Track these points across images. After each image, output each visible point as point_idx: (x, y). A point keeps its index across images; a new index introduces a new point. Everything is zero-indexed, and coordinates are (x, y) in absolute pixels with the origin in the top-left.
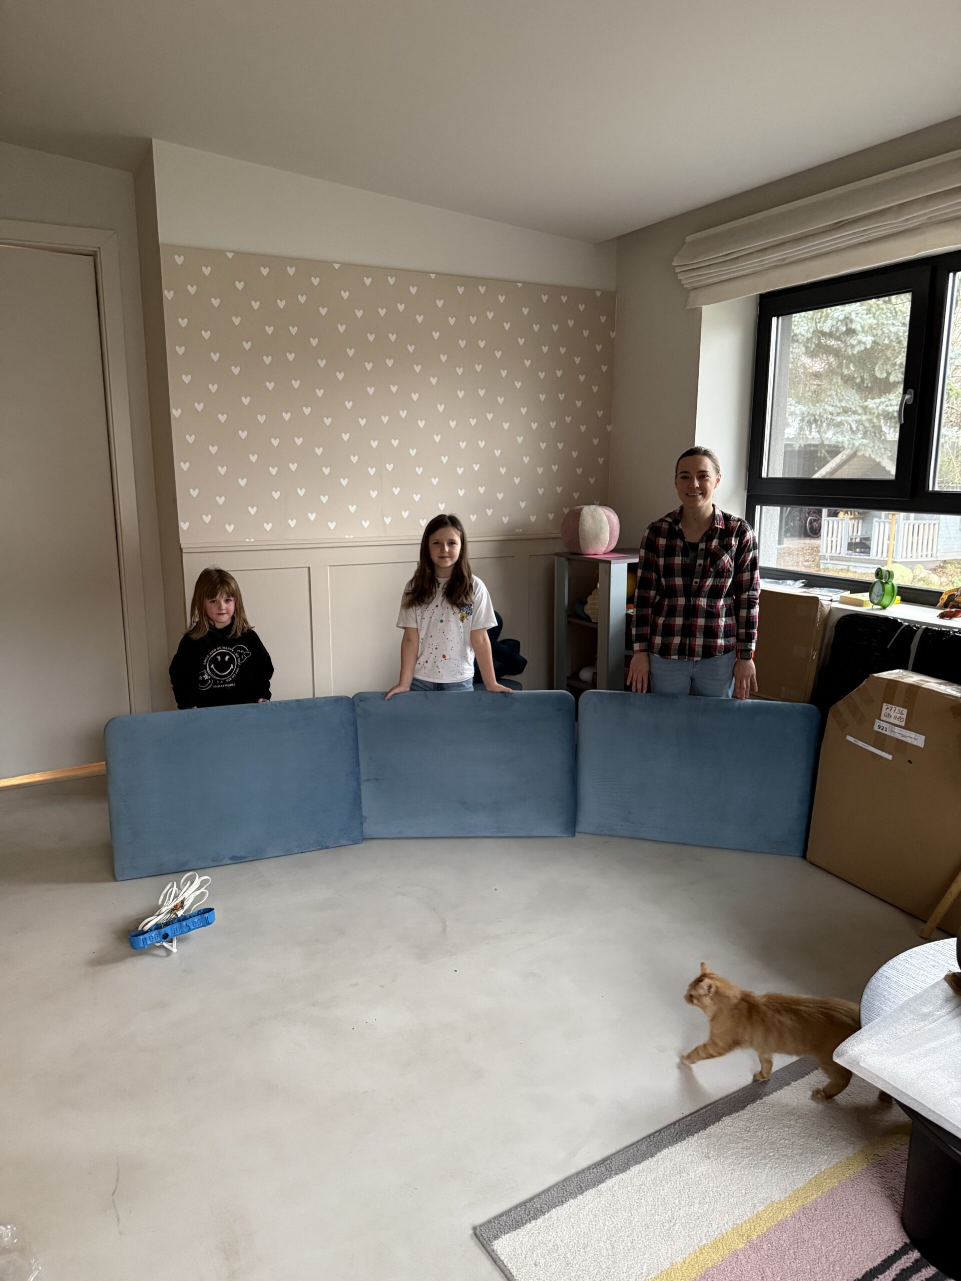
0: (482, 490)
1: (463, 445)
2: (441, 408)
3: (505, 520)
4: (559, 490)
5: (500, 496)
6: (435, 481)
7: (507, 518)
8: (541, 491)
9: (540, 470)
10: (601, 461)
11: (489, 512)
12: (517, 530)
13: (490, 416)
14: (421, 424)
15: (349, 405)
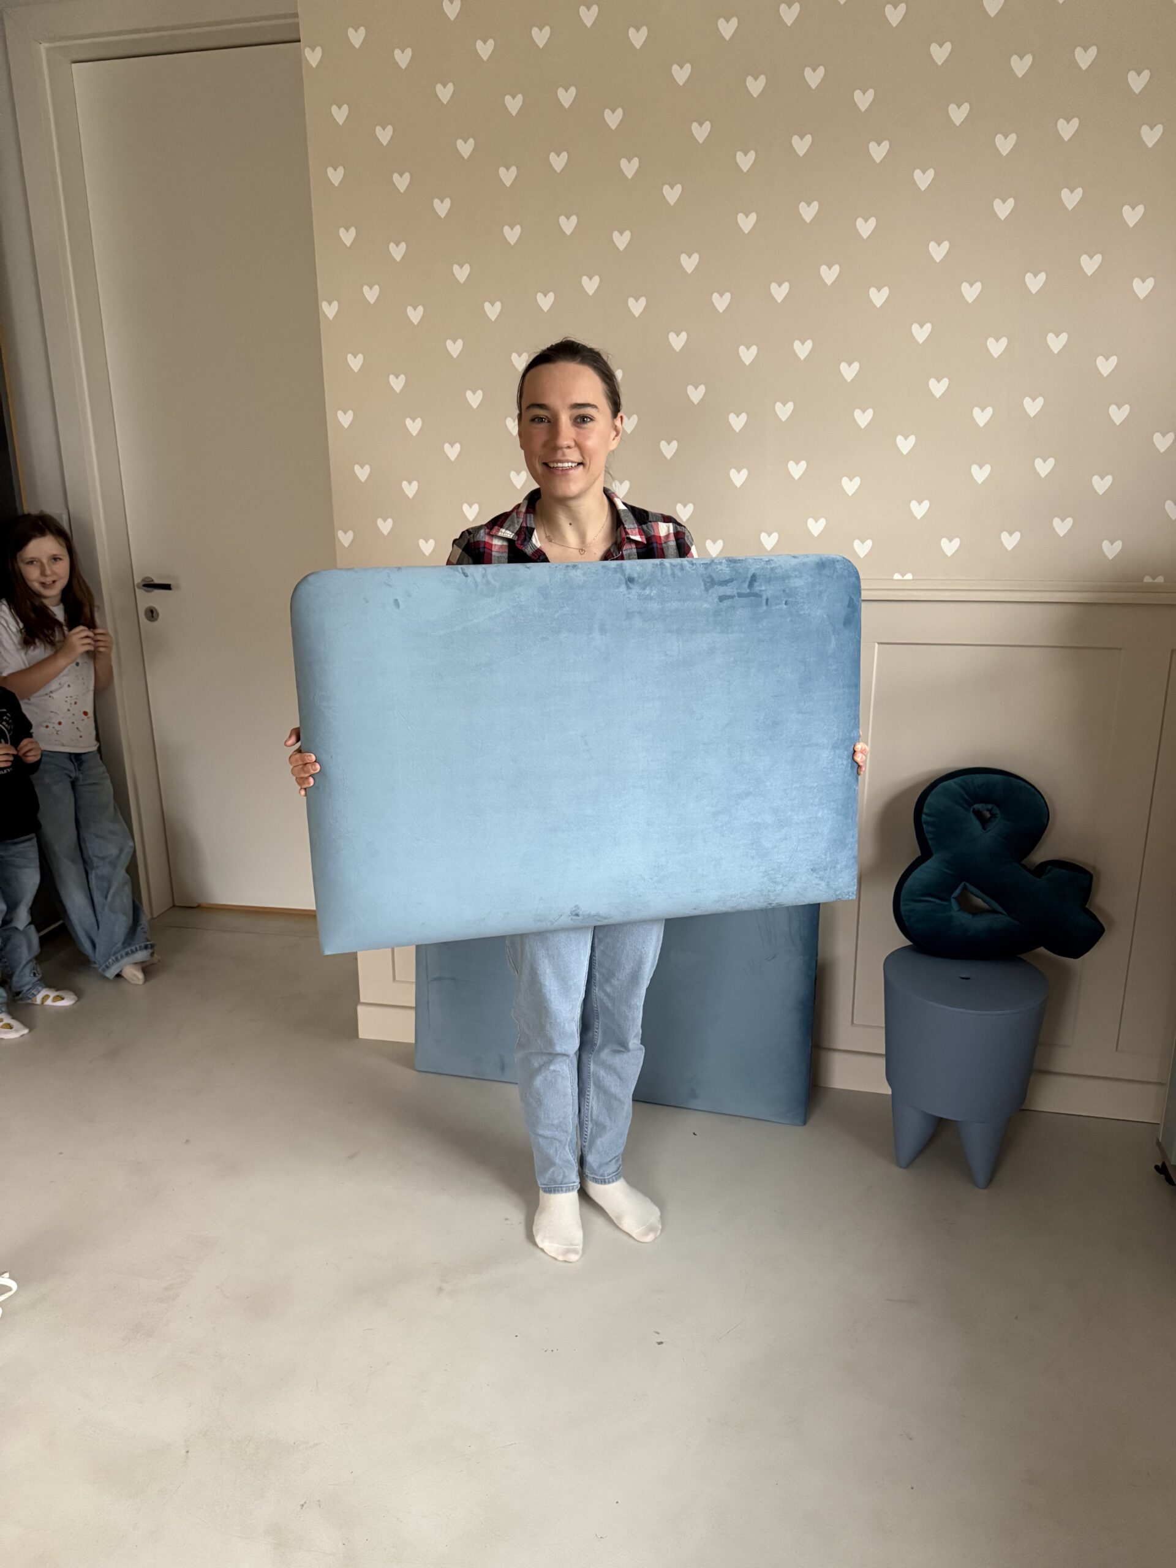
0: (1044, 467)
1: (996, 347)
2: (938, 251)
3: (1111, 550)
5: (1101, 484)
6: (906, 445)
7: (1118, 545)
11: (1062, 527)
12: (1147, 579)
13: (1090, 265)
14: (879, 297)
15: (689, 263)
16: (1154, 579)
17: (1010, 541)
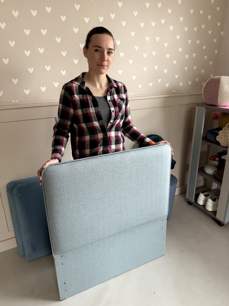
0: (156, 67)
1: (147, 39)
2: (136, 13)
3: (167, 85)
4: (195, 68)
5: (166, 71)
6: (131, 62)
7: (168, 84)
8: (186, 69)
9: (187, 56)
10: (216, 52)
11: (159, 81)
12: (173, 91)
13: (163, 21)
14: (124, 24)
15: (77, 7)
16: (174, 91)
17: (151, 84)
